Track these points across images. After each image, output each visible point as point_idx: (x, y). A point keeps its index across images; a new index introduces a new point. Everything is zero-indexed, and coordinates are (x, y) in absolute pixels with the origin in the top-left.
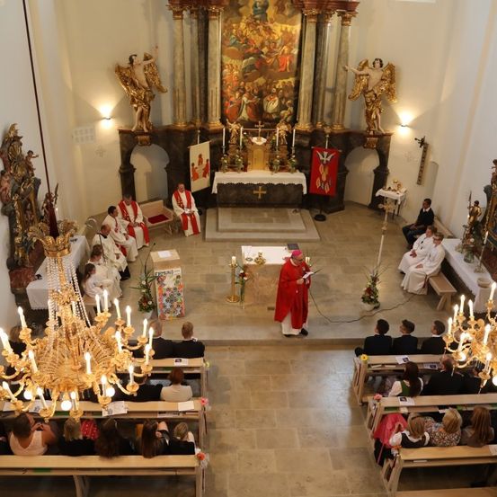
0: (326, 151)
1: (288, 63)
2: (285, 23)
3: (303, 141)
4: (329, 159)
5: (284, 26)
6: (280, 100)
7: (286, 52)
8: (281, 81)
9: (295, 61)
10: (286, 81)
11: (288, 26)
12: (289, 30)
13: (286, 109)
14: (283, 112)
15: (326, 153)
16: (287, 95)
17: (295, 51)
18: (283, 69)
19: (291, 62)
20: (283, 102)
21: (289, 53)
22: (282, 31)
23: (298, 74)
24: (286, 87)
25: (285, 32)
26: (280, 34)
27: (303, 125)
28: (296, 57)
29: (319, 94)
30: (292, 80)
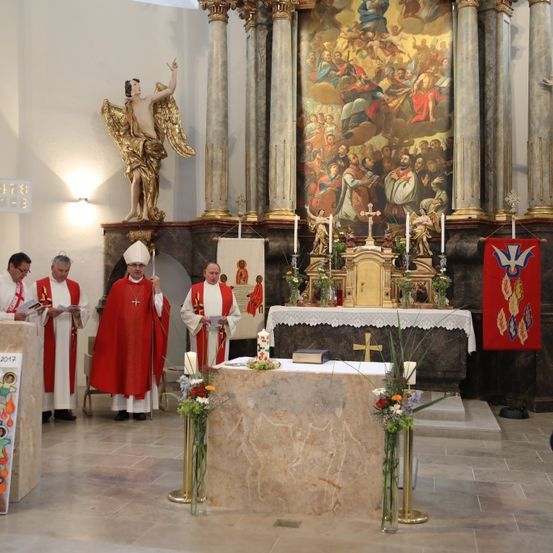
0: (513, 242)
1: (431, 105)
2: (421, 31)
3: (465, 245)
4: (521, 262)
5: (419, 38)
6: (419, 176)
7: (425, 85)
8: (418, 141)
9: (444, 101)
10: (429, 139)
11: (427, 37)
12: (429, 44)
13: (432, 195)
14: (425, 202)
15: (513, 249)
16: (432, 167)
17: (444, 83)
18: (422, 118)
19: (436, 103)
20: (425, 181)
21: (433, 87)
22: (415, 47)
23: (450, 125)
24: (429, 153)
25: (422, 49)
26: (413, 52)
27: (466, 208)
28: (446, 91)
29: (495, 150)
30: (441, 136)
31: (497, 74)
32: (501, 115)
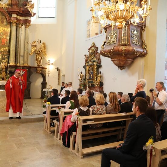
0: (22, 70)
1: (5, 42)
2: (4, 27)
3: (12, 70)
4: (23, 73)
5: (4, 28)
6: (2, 55)
7: (4, 38)
8: (2, 48)
9: (8, 41)
10: (5, 48)
11: (5, 28)
12: (5, 30)
13: (5, 59)
14: (3, 61)
15: (22, 71)
16: (5, 54)
17: (8, 38)
18: (3, 44)
19: (6, 42)
20: (3, 56)
21: (6, 38)
22: (3, 30)
23: (9, 46)
24: (4, 51)
25: (4, 30)
26: (2, 31)
27: (12, 63)
28: (8, 40)
29: (18, 52)
30: (7, 48)
31: (19, 39)
32: (19, 46)
